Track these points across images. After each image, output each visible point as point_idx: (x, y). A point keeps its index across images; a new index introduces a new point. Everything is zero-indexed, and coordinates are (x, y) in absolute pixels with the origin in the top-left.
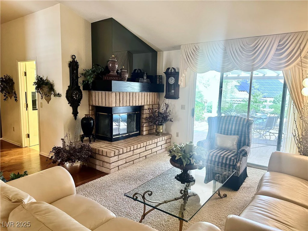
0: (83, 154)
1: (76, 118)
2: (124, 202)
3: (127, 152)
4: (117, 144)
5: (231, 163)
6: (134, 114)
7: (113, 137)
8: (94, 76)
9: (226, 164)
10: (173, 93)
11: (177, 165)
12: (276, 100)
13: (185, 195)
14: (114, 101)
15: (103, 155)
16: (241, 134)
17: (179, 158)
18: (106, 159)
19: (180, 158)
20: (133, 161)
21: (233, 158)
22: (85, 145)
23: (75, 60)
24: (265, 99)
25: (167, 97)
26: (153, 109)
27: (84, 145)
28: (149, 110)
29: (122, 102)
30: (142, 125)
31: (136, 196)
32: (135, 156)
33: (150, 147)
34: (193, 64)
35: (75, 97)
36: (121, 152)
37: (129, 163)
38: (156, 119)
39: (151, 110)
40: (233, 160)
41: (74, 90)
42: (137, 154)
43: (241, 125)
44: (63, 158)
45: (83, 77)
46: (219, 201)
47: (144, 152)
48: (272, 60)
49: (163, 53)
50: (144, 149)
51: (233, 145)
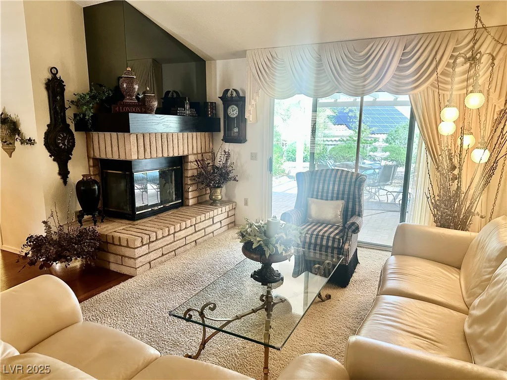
0: (85, 246)
1: (65, 182)
2: (167, 324)
3: (163, 237)
4: (143, 224)
5: (336, 245)
6: (172, 170)
7: (137, 213)
8: (95, 105)
9: (327, 247)
10: (236, 132)
11: (255, 256)
12: (390, 138)
13: (268, 303)
14: (134, 149)
15: (120, 245)
16: (348, 198)
17: (258, 244)
18: (127, 252)
19: (260, 246)
20: (175, 250)
21: (337, 237)
22: (87, 229)
23: (58, 76)
24: (373, 136)
25: (227, 140)
26: (203, 160)
27: (85, 229)
28: (198, 164)
29: (148, 150)
30: (187, 188)
31: (189, 315)
32: (177, 242)
33: (201, 226)
34: (268, 84)
35: (61, 145)
36: (153, 238)
37: (168, 255)
38: (210, 177)
39: (201, 163)
40: (337, 241)
41: (59, 131)
42: (181, 239)
43: (348, 184)
44: (49, 254)
45: (73, 107)
46: (319, 307)
47: (192, 234)
48: (393, 77)
49: (216, 62)
50: (192, 230)
51: (336, 216)
